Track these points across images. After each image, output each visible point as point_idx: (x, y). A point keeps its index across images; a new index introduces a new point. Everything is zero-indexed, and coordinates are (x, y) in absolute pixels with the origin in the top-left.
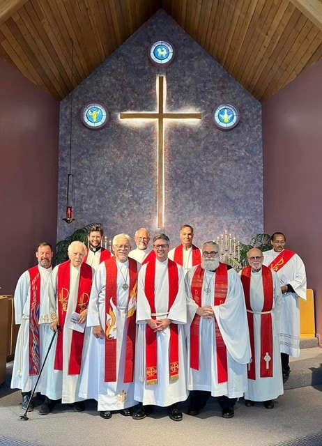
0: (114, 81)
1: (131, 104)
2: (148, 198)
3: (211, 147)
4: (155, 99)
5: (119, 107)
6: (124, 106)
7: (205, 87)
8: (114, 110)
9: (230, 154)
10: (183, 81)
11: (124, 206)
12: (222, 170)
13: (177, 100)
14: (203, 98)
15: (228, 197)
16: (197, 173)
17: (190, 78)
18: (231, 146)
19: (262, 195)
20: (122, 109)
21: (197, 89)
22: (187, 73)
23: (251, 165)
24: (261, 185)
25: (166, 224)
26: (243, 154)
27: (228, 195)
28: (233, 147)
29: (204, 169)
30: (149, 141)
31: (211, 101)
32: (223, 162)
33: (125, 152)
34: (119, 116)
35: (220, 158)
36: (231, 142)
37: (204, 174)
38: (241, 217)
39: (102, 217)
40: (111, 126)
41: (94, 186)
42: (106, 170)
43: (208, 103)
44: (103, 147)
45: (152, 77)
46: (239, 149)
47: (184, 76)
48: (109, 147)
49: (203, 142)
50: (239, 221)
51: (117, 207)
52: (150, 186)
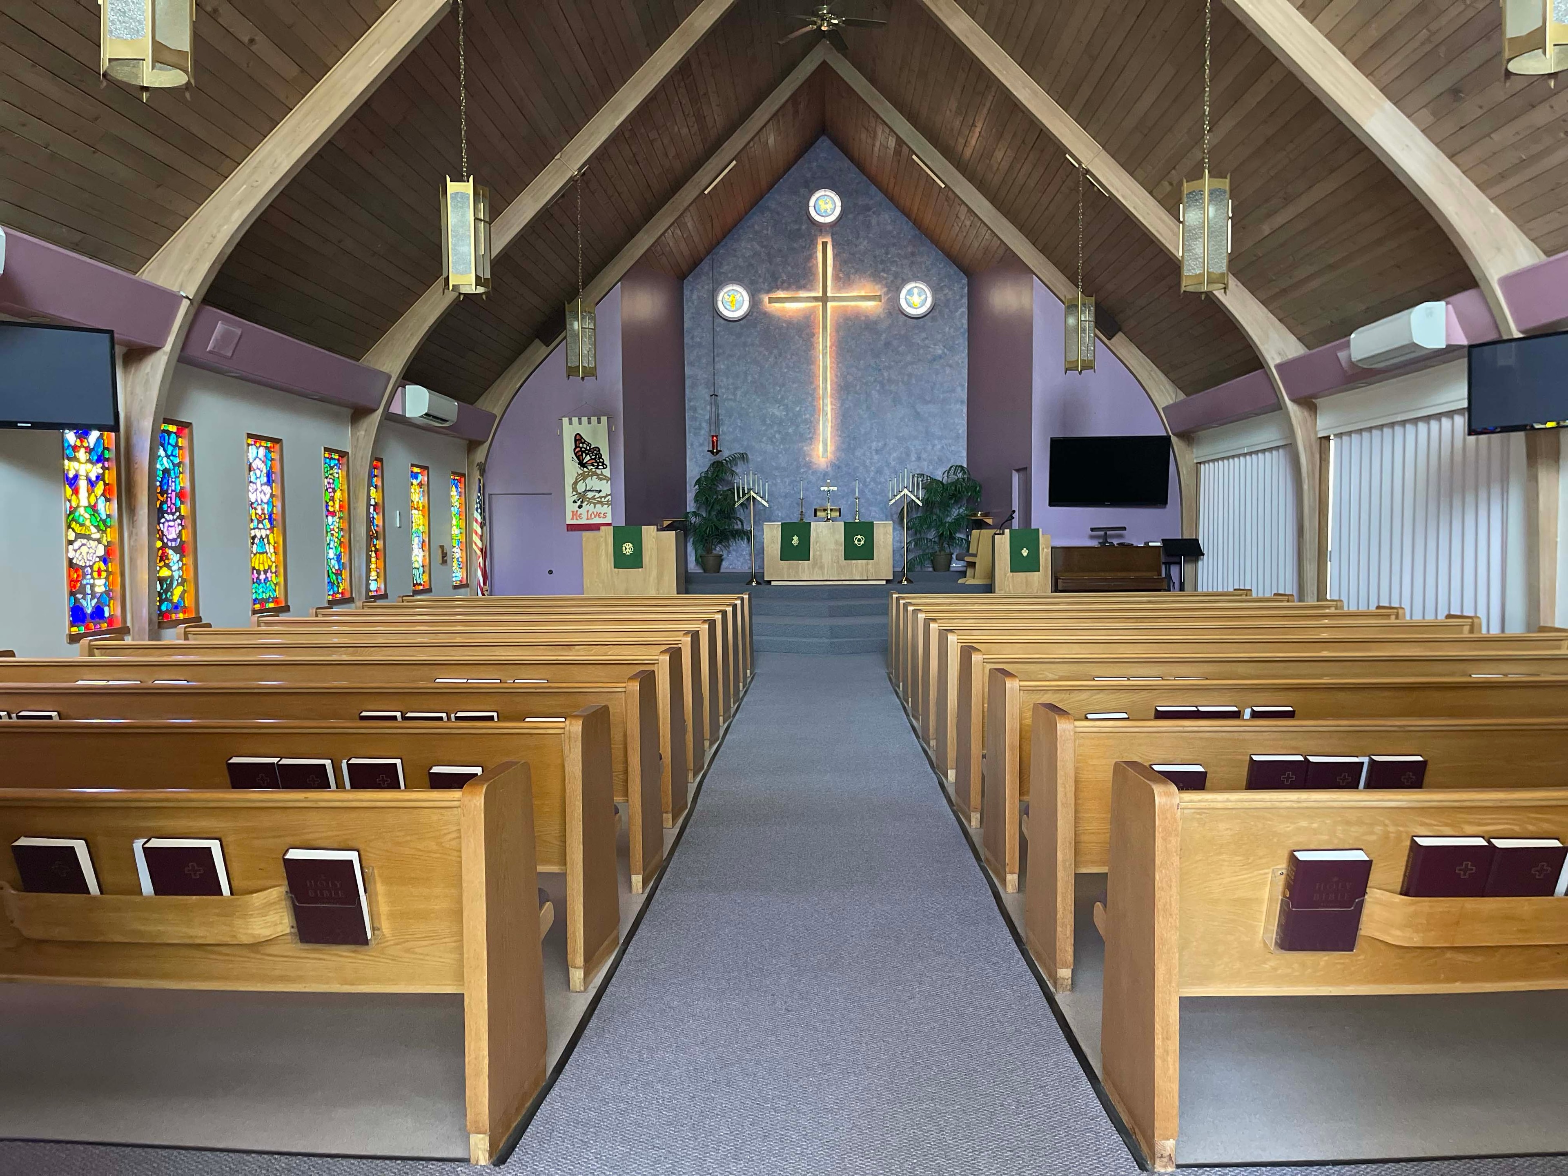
0: (758, 247)
1: (782, 283)
2: (808, 416)
3: (895, 343)
4: (815, 274)
5: (766, 286)
6: (773, 284)
7: (887, 253)
8: (759, 291)
9: (921, 351)
10: (856, 246)
11: (775, 428)
12: (910, 375)
13: (848, 275)
14: (883, 270)
15: (918, 413)
16: (875, 381)
17: (865, 243)
18: (924, 340)
19: (965, 410)
20: (769, 291)
21: (875, 257)
22: (862, 233)
23: (951, 366)
24: (965, 397)
25: (834, 453)
26: (940, 352)
27: (919, 410)
28: (927, 342)
29: (886, 374)
30: (808, 334)
31: (896, 275)
32: (912, 363)
33: (775, 351)
34: (766, 300)
35: (909, 358)
36: (924, 335)
37: (885, 381)
38: (936, 442)
39: (745, 443)
40: (755, 314)
41: (735, 400)
42: (750, 379)
43: (891, 278)
44: (745, 344)
45: (812, 241)
46: (935, 345)
47: (857, 238)
48: (753, 345)
49: (884, 336)
50: (934, 446)
51: (766, 430)
52: (810, 399)
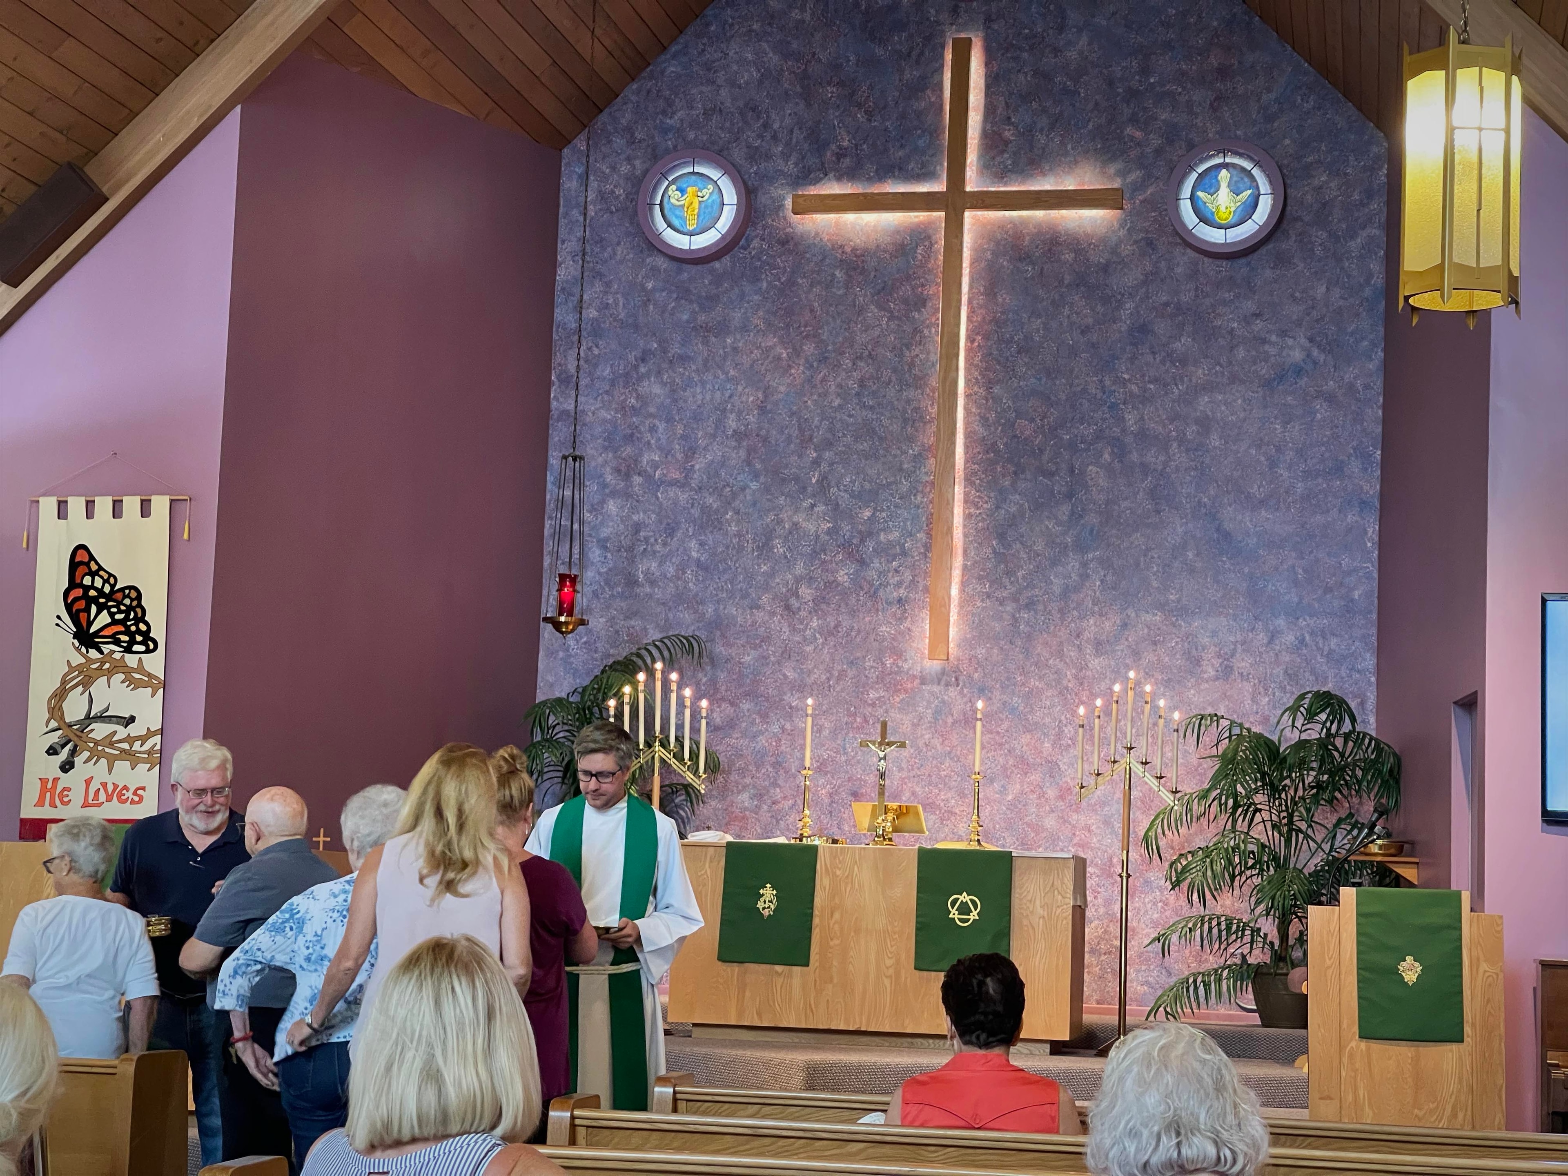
0: (773, 59)
1: (840, 155)
2: (895, 535)
3: (1162, 328)
4: (934, 132)
5: (790, 167)
6: (812, 161)
7: (1145, 71)
8: (769, 178)
9: (1241, 353)
10: (1056, 51)
11: (799, 569)
12: (1205, 424)
13: (1028, 134)
14: (1134, 120)
15: (1227, 536)
16: (1099, 436)
17: (1084, 40)
18: (1247, 320)
19: (1372, 530)
20: (806, 176)
21: (1111, 83)
22: (1074, 17)
23: (1330, 399)
24: (1372, 488)
25: (966, 643)
26: (1297, 355)
27: (1228, 526)
28: (1258, 325)
29: (1130, 419)
30: (905, 301)
31: (1171, 134)
32: (1209, 387)
33: (809, 348)
34: (788, 203)
35: (1200, 373)
36: (1249, 306)
37: (1129, 439)
38: (1281, 622)
39: (710, 610)
40: (755, 243)
41: (682, 485)
42: (732, 423)
43: (1156, 141)
44: (722, 329)
45: (928, 39)
46: (1283, 333)
47: (1061, 29)
48: (744, 329)
49: (1129, 305)
50: (1273, 636)
51: (772, 574)
52: (905, 486)
